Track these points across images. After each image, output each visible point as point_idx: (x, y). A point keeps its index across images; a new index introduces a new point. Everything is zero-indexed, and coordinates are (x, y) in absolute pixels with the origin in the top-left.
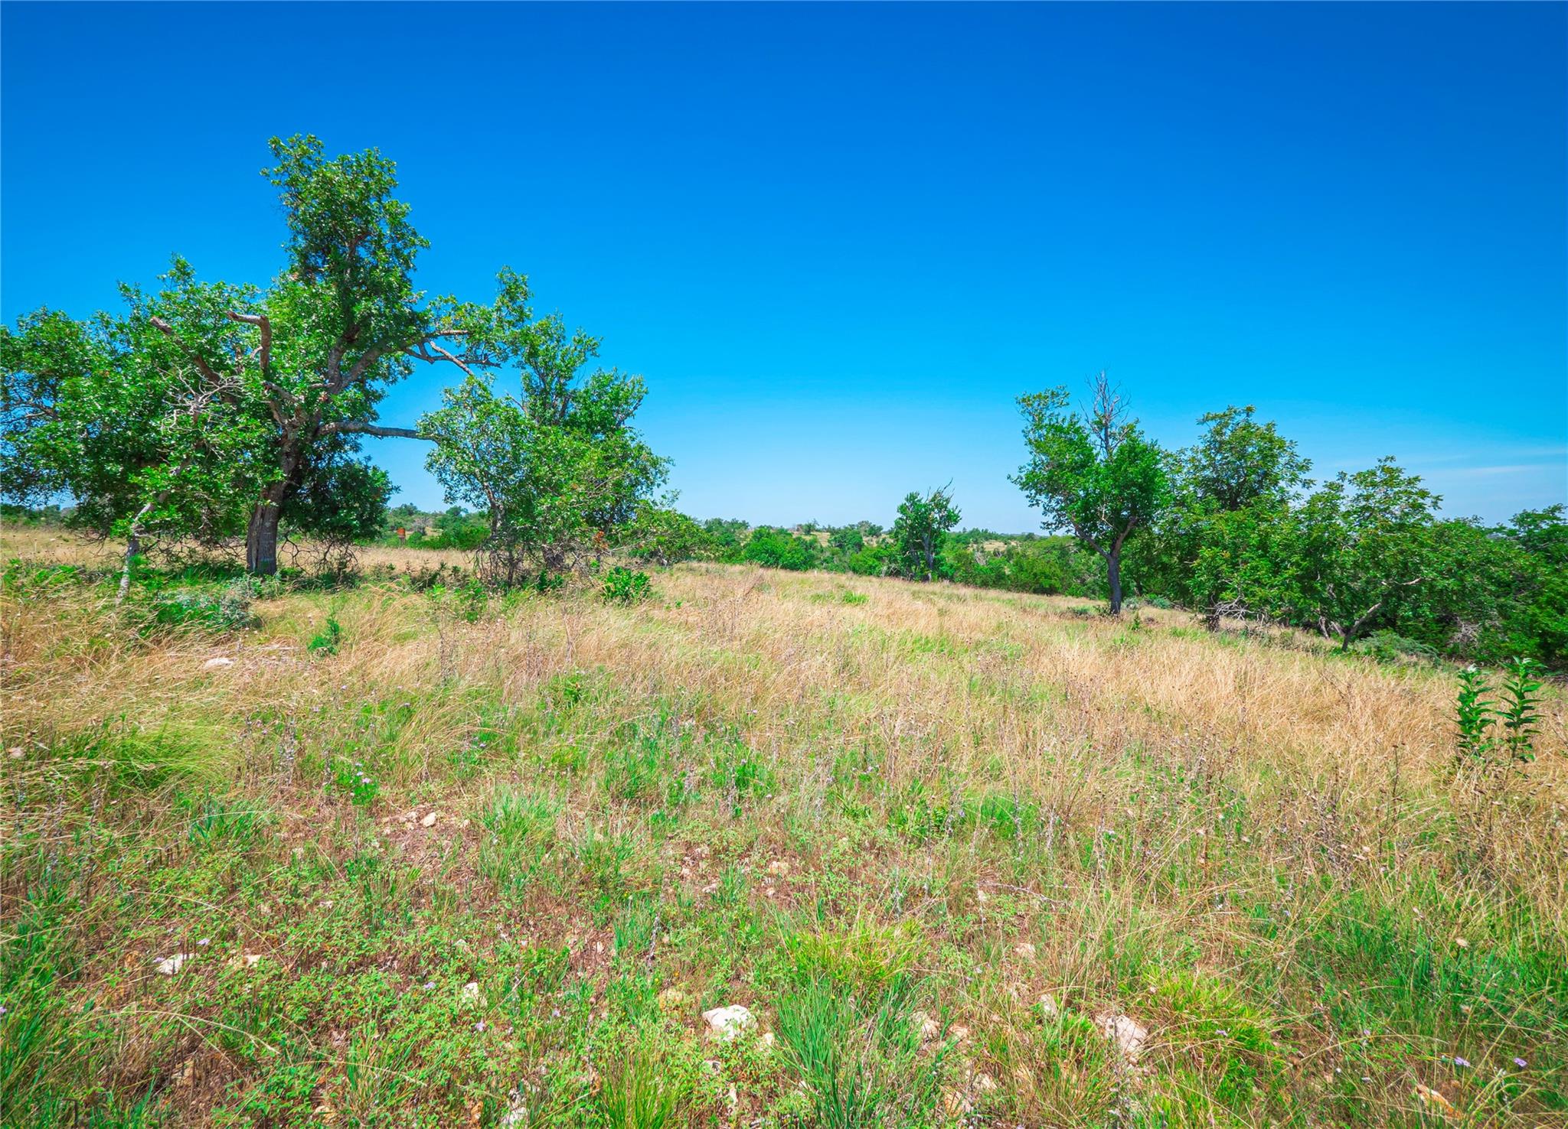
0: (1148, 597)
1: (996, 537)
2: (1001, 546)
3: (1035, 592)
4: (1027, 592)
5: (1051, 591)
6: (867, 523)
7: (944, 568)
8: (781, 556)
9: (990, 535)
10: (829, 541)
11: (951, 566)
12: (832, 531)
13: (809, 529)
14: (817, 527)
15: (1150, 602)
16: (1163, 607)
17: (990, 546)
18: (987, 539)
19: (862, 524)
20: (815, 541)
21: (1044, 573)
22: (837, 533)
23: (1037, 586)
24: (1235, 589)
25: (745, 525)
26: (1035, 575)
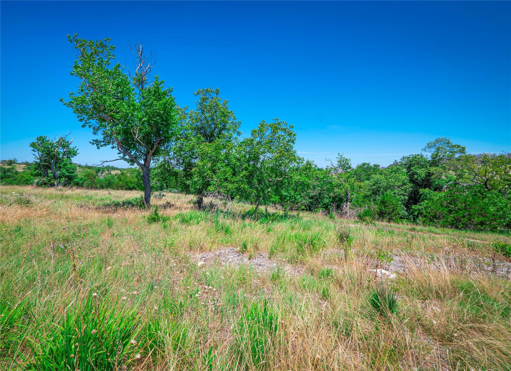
0: (170, 189)
1: (117, 169)
2: (119, 172)
3: (126, 189)
4: (122, 189)
5: (131, 189)
9: (115, 168)
15: (170, 191)
16: (175, 193)
17: (113, 172)
18: (113, 170)
21: (130, 181)
23: (127, 187)
24: (214, 184)
26: (127, 182)
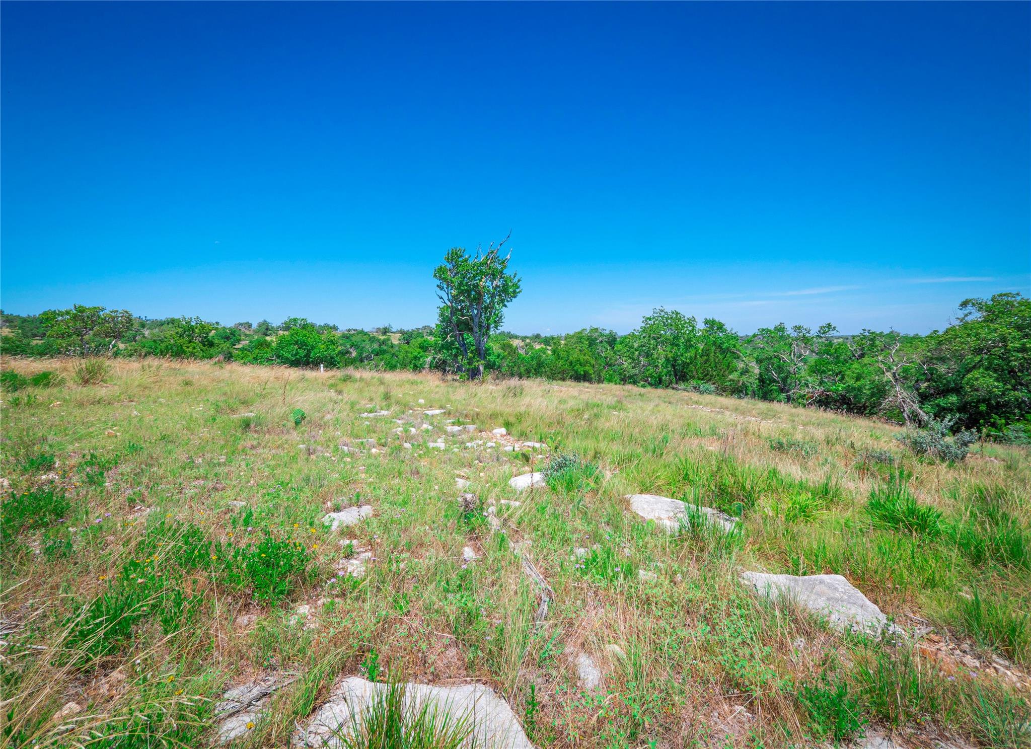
6: (429, 326)
7: (492, 358)
8: (313, 348)
10: (399, 340)
11: (499, 356)
12: (402, 332)
13: (385, 331)
14: (393, 330)
19: (425, 328)
20: (388, 340)
22: (406, 334)
25: (335, 328)
